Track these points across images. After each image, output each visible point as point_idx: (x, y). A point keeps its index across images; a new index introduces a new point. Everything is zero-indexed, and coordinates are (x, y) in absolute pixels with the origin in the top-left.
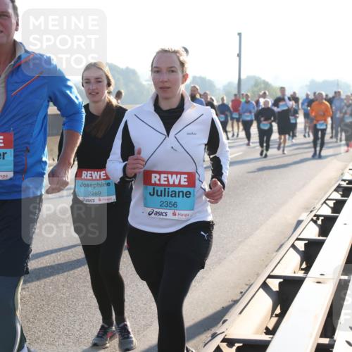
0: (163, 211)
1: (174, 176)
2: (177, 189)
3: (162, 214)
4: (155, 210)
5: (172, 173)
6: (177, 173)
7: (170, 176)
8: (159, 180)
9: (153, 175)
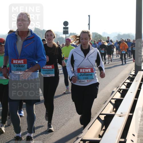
0: (84, 80)
1: (87, 69)
2: (88, 73)
3: (84, 81)
4: (82, 80)
5: (86, 69)
6: (88, 69)
7: (85, 69)
8: (82, 71)
9: (81, 70)
